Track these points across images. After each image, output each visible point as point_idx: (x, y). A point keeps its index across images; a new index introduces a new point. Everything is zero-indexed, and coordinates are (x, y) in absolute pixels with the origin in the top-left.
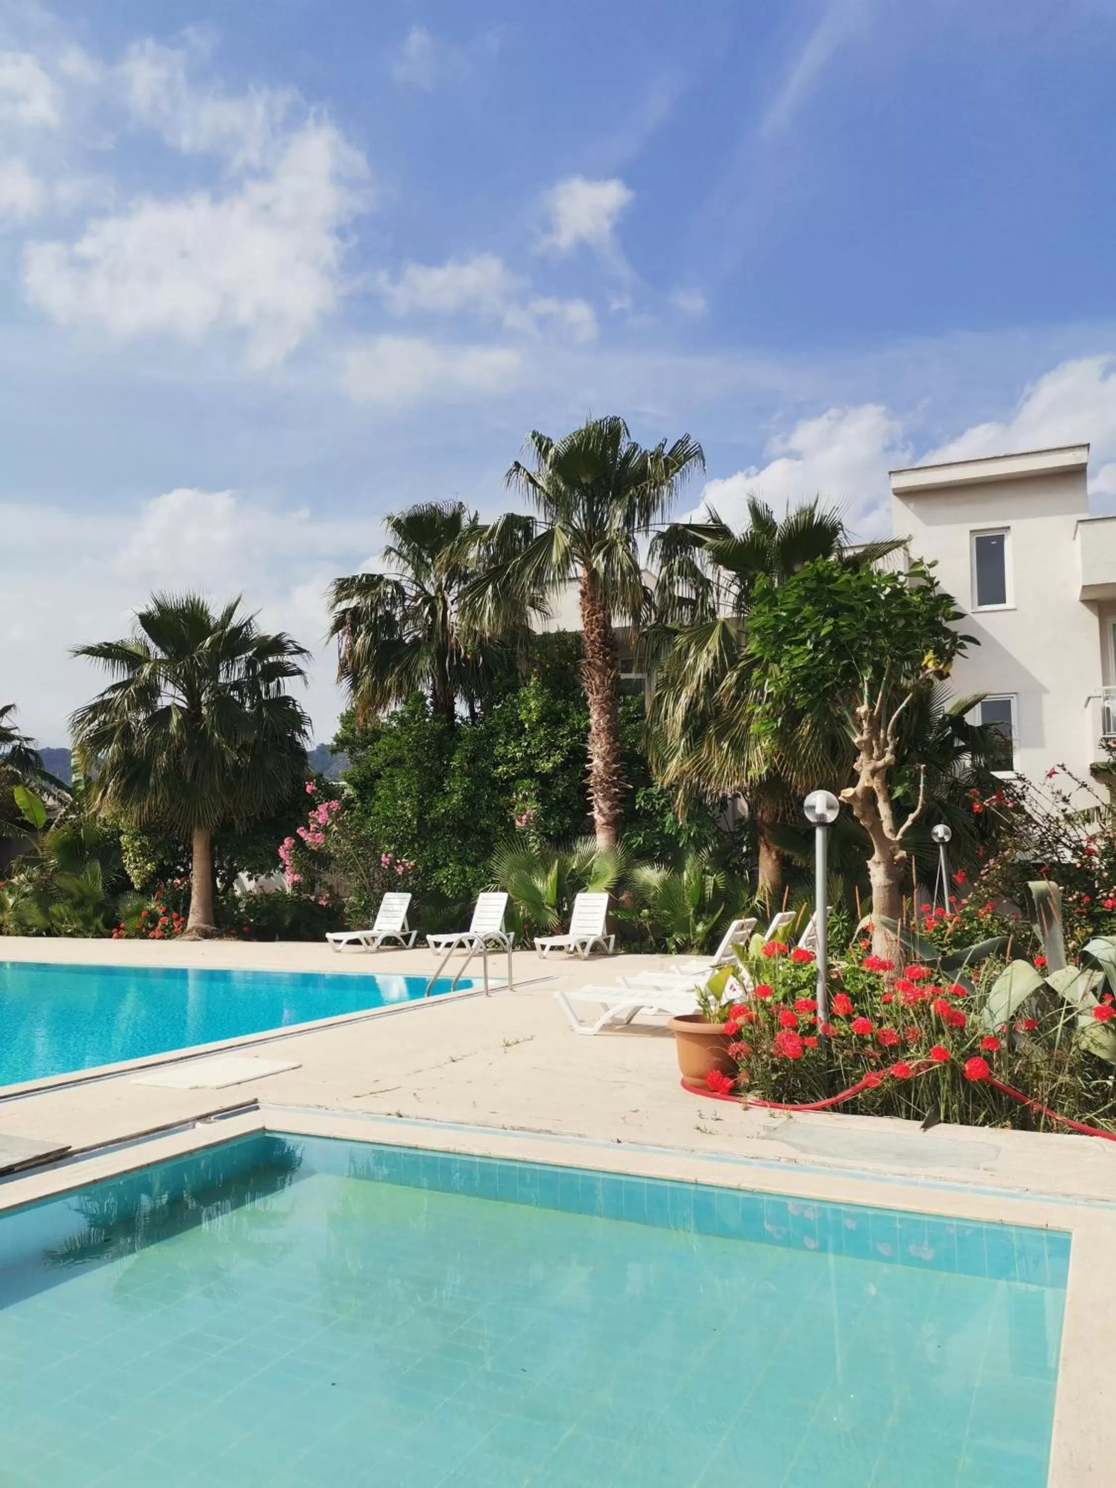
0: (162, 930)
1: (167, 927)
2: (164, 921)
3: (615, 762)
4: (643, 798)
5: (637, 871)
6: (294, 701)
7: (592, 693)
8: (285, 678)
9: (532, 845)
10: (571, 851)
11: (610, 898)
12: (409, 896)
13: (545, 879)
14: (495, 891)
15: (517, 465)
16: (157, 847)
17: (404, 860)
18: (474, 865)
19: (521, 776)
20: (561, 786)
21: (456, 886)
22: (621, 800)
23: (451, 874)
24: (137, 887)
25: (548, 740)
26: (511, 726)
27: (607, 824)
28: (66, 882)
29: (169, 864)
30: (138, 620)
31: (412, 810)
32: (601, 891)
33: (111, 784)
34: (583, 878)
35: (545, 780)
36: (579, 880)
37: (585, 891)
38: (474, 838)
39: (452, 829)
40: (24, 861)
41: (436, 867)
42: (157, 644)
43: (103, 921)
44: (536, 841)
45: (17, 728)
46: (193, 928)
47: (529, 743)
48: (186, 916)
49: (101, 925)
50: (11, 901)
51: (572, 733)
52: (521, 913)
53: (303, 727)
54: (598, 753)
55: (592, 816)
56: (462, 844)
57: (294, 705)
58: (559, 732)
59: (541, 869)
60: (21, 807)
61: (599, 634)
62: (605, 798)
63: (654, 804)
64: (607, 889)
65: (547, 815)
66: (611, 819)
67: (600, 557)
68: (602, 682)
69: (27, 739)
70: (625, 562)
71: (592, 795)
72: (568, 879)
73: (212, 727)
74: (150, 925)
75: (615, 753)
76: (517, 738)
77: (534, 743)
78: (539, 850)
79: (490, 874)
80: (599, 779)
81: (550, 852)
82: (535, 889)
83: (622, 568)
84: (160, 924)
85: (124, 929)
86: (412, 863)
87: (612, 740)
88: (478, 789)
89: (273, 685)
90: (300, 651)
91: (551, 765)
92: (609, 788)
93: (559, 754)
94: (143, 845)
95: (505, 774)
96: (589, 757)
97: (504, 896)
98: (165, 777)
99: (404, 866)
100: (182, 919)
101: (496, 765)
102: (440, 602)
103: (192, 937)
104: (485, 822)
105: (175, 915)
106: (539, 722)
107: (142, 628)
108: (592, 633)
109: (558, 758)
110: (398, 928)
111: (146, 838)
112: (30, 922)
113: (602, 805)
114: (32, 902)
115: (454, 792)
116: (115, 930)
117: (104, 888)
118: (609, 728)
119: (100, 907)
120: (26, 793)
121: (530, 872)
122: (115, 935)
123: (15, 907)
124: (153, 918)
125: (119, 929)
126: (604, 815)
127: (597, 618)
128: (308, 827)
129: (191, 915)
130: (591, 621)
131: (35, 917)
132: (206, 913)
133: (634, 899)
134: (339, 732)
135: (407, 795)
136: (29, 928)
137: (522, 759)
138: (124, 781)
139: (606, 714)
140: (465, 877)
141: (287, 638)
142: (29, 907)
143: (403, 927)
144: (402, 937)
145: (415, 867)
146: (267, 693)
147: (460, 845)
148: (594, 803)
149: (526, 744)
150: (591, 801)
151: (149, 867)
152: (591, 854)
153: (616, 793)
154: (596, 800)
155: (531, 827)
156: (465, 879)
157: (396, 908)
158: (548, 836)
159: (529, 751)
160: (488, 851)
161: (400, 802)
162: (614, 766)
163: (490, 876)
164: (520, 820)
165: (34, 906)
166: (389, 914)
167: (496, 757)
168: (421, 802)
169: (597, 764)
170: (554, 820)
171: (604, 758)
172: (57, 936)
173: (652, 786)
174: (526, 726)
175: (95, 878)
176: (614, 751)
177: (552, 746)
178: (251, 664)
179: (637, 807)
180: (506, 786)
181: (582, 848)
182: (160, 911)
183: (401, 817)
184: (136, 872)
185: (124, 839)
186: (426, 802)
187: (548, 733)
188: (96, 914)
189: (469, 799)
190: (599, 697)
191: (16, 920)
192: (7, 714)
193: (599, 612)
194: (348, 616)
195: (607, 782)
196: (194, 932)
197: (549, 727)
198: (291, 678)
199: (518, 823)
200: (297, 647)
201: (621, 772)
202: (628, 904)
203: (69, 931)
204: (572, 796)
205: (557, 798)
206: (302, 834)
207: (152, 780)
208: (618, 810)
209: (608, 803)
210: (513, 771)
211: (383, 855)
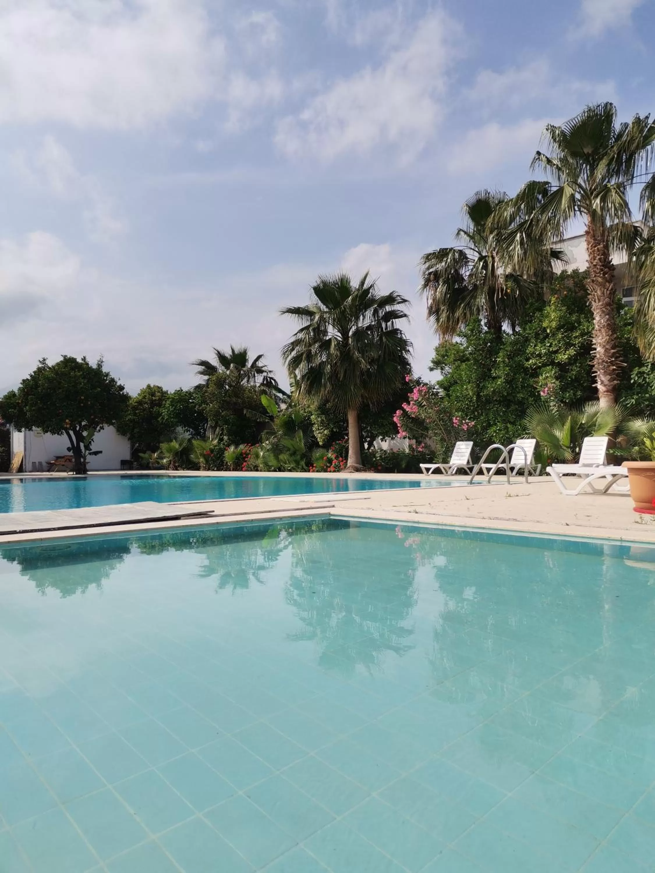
0: (334, 467)
1: (337, 466)
2: (335, 462)
3: (613, 348)
4: (637, 375)
5: (631, 423)
6: (401, 331)
7: (595, 301)
8: (397, 320)
9: (552, 408)
10: (581, 412)
11: (609, 439)
12: (471, 443)
13: (561, 430)
14: (529, 438)
15: (539, 153)
16: (329, 420)
17: (467, 421)
18: (513, 423)
19: (545, 365)
20: (574, 370)
21: (502, 437)
22: (618, 375)
23: (499, 430)
24: (321, 443)
25: (565, 341)
26: (539, 334)
27: (607, 391)
28: (286, 442)
29: (336, 431)
30: (313, 291)
31: (472, 390)
32: (603, 436)
33: (303, 385)
34: (591, 429)
35: (562, 367)
36: (587, 430)
37: (592, 436)
38: (513, 407)
39: (500, 402)
40: (267, 433)
41: (489, 426)
42: (324, 304)
43: (305, 463)
44: (555, 406)
45: (265, 366)
46: (350, 466)
47: (551, 344)
48: (346, 459)
49: (304, 465)
50: (262, 454)
51: (582, 335)
52: (545, 452)
53: (408, 348)
54: (600, 343)
55: (596, 387)
56: (506, 411)
57: (401, 334)
58: (572, 335)
59: (559, 424)
60: (265, 405)
61: (600, 259)
62: (605, 374)
63: (645, 378)
64: (608, 434)
65: (563, 389)
66: (610, 388)
67: (598, 201)
68: (603, 293)
69: (270, 371)
70: (617, 201)
71: (596, 372)
72: (579, 429)
73: (354, 348)
74: (328, 465)
75: (613, 342)
76: (543, 341)
77: (553, 344)
78: (557, 411)
79: (524, 429)
80: (600, 361)
81: (565, 413)
82: (555, 437)
83: (615, 205)
84: (333, 464)
85: (316, 467)
86: (473, 423)
87: (610, 333)
88: (515, 374)
89: (389, 324)
90: (404, 301)
91: (566, 356)
92: (609, 366)
93: (573, 349)
94: (322, 420)
95: (534, 365)
96: (594, 346)
97: (534, 441)
98: (330, 379)
99: (468, 425)
100: (344, 461)
101: (528, 360)
102: (490, 259)
103: (350, 471)
104: (520, 396)
105: (341, 459)
106: (558, 328)
107: (315, 295)
108: (594, 260)
109: (572, 352)
110: (465, 462)
111: (324, 416)
112: (270, 464)
113: (603, 379)
114: (270, 453)
115: (499, 377)
116: (311, 467)
117: (305, 446)
118: (608, 325)
119: (303, 456)
120: (267, 398)
121: (551, 425)
122: (311, 470)
123: (264, 457)
124: (330, 461)
125: (313, 467)
126: (605, 386)
127: (598, 249)
128: (409, 403)
129: (349, 459)
130: (594, 251)
131: (273, 462)
132: (357, 458)
133: (628, 441)
134: (434, 357)
135: (469, 382)
136: (270, 467)
137: (546, 354)
138: (309, 382)
139: (606, 315)
140: (508, 431)
141: (396, 294)
142: (269, 456)
143: (468, 462)
144: (468, 468)
145: (475, 426)
146: (386, 328)
147: (504, 412)
148: (597, 378)
149: (548, 345)
150: (596, 376)
151: (326, 432)
152: (596, 414)
153: (614, 370)
154: (599, 375)
155: (551, 396)
156: (507, 432)
157: (463, 450)
158: (565, 403)
159: (551, 349)
160: (522, 414)
161: (465, 386)
162: (613, 351)
163: (524, 430)
164: (544, 392)
165: (272, 455)
166: (459, 454)
167: (528, 354)
168: (478, 386)
169: (599, 350)
170: (569, 392)
171: (604, 346)
172: (283, 471)
173: (644, 366)
174: (548, 331)
175: (300, 440)
176: (612, 340)
177: (568, 345)
178: (376, 312)
179: (632, 381)
180: (535, 372)
181: (590, 409)
182: (333, 457)
183: (466, 395)
184: (319, 435)
185: (313, 417)
186: (481, 385)
187: (565, 336)
188: (302, 459)
189: (510, 382)
190: (600, 304)
191: (263, 463)
192: (260, 360)
193: (599, 244)
194: (432, 276)
195: (607, 362)
196: (351, 468)
197: (565, 332)
198: (400, 319)
199: (542, 393)
200: (403, 299)
201: (618, 355)
202: (624, 444)
203: (289, 468)
204: (583, 377)
205: (572, 379)
206: (405, 407)
207: (323, 380)
208: (615, 382)
209: (608, 377)
210: (540, 363)
211: (454, 419)
